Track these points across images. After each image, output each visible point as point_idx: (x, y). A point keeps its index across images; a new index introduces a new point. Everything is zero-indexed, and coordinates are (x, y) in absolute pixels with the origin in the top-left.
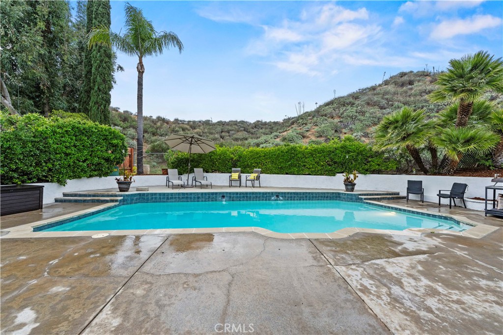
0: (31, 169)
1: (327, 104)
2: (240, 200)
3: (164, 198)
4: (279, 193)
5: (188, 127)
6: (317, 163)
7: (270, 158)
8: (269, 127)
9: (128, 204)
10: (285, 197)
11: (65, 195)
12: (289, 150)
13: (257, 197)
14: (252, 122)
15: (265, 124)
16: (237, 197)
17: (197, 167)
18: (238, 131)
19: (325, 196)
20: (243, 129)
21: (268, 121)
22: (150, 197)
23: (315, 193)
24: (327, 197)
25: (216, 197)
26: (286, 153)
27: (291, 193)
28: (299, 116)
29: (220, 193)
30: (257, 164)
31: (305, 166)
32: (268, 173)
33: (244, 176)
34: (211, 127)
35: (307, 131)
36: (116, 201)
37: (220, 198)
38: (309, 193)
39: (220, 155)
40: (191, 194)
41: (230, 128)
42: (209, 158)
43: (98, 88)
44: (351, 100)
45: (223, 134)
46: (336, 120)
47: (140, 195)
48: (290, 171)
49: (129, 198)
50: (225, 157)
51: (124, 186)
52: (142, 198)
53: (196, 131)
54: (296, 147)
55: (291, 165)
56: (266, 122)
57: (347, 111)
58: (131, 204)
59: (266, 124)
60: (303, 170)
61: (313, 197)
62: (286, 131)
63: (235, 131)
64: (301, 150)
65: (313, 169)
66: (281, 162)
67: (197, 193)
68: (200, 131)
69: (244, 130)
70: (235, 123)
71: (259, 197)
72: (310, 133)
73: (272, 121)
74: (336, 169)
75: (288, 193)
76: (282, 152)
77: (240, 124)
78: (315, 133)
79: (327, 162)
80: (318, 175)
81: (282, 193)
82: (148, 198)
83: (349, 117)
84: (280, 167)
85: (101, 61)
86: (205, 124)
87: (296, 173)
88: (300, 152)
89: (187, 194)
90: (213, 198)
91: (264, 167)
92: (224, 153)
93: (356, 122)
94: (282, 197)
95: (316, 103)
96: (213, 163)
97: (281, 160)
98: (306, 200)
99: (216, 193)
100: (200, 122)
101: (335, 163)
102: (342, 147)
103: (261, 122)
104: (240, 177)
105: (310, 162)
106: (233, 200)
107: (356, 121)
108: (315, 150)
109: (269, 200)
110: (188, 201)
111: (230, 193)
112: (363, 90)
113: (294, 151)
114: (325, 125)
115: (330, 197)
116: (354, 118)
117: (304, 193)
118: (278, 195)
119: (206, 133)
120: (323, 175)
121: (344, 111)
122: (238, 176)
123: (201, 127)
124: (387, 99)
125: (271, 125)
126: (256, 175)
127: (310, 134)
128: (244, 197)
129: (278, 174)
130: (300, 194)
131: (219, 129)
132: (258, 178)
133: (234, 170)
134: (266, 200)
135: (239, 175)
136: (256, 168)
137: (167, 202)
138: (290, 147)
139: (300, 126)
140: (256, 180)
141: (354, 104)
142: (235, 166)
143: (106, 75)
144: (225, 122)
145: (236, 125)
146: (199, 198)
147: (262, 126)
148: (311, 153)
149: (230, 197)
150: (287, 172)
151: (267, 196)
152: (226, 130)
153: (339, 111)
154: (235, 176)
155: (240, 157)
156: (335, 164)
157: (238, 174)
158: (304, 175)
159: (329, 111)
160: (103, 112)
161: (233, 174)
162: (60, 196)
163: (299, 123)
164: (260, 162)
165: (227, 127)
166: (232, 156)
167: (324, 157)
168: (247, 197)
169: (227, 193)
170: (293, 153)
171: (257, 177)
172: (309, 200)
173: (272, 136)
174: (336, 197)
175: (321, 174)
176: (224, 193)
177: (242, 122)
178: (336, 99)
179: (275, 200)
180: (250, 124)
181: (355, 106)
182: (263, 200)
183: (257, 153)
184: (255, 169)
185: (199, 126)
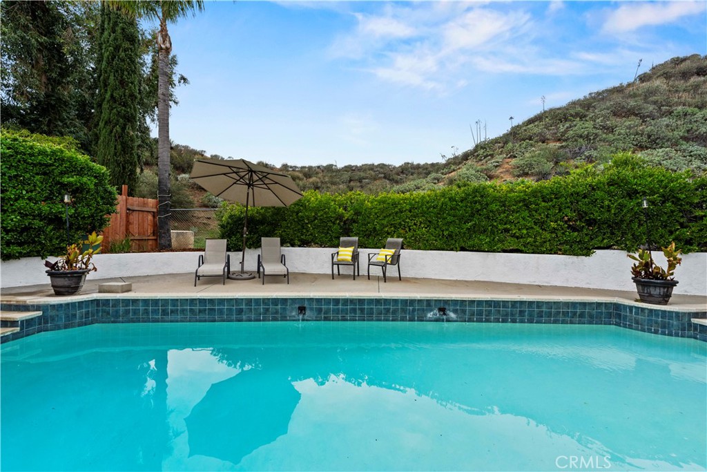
1: (531, 121)
2: (344, 319)
3: (155, 312)
4: (446, 302)
5: (301, 175)
6: (542, 224)
7: (423, 214)
8: (425, 171)
9: (58, 328)
10: (464, 312)
12: (468, 195)
13: (388, 310)
14: (397, 166)
15: (418, 166)
16: (337, 311)
17: (269, 234)
18: (375, 179)
19: (575, 314)
20: (383, 175)
21: (422, 163)
22: (121, 309)
23: (548, 303)
24: (582, 315)
25: (284, 309)
26: (462, 201)
27: (480, 303)
28: (477, 146)
29: (294, 300)
30: (395, 227)
31: (507, 230)
32: (419, 248)
33: (364, 253)
34: (334, 174)
35: (496, 166)
37: (294, 314)
38: (531, 303)
39: (316, 210)
40: (221, 301)
41: (362, 174)
42: (294, 214)
43: (112, 96)
44: (579, 109)
45: (352, 184)
46: (553, 145)
47: (98, 305)
48: (471, 243)
49: (62, 314)
50: (325, 213)
51: (68, 281)
52: (103, 311)
53: (311, 180)
54: (484, 188)
55: (472, 231)
56: (419, 165)
57: (575, 129)
58: (66, 327)
59: (419, 168)
60: (501, 241)
61: (540, 315)
62: (454, 170)
63: (370, 179)
64: (498, 195)
65: (529, 240)
66: (449, 224)
67: (236, 300)
68: (318, 180)
69: (385, 177)
70: (371, 167)
71: (395, 312)
72: (501, 170)
73: (429, 162)
74: (592, 239)
75: (472, 302)
76: (451, 199)
77: (379, 169)
78: (511, 170)
79: (566, 222)
80: (543, 253)
81: (455, 302)
82: (117, 312)
83: (581, 136)
84: (446, 233)
85: (117, 48)
86: (325, 171)
87: (486, 247)
88: (495, 199)
89: (211, 301)
90: (277, 312)
91: (411, 234)
92: (323, 206)
93: (599, 145)
94: (455, 311)
95: (511, 118)
96: (303, 227)
97: (449, 219)
98: (522, 321)
99: (284, 301)
100: (319, 167)
101: (591, 223)
102: (611, 183)
103: (412, 164)
104: (355, 257)
105: (522, 222)
106: (326, 319)
107: (597, 144)
108: (535, 193)
109: (421, 320)
110: (214, 321)
111: (319, 301)
112: (599, 94)
113: (482, 196)
114: (532, 153)
115: (591, 316)
116: (592, 138)
117: (514, 303)
118: (443, 307)
119: (326, 183)
120: (555, 253)
121: (567, 128)
122: (351, 254)
123: (320, 175)
124: (655, 103)
125: (427, 169)
126: (390, 252)
127: (501, 173)
128: (354, 310)
129: (443, 250)
130: (504, 307)
131: (346, 176)
132: (396, 259)
133: (344, 242)
134: (412, 320)
135: (353, 252)
136: (392, 237)
137: (163, 321)
138: (471, 189)
139: (481, 160)
140: (392, 264)
141: (585, 116)
142: (347, 233)
143: (126, 73)
144: (356, 166)
145: (372, 169)
146: (240, 311)
147: (413, 171)
148: (524, 200)
149: (320, 311)
150: (463, 245)
151: (414, 310)
152: (357, 178)
153: (558, 129)
154: (346, 253)
155: (357, 213)
156: (589, 225)
157: (351, 249)
158: (505, 251)
159: (536, 130)
160: (119, 137)
161: (341, 249)
163: (478, 156)
164: (400, 224)
165: (359, 173)
166: (341, 210)
167: (560, 210)
168: (362, 310)
169: (311, 300)
170: (479, 202)
171: (393, 257)
172: (531, 321)
173: (429, 179)
174: (609, 315)
175: (550, 252)
176: (303, 300)
177: (382, 166)
178: (545, 112)
179: (437, 320)
180: (395, 168)
181: (587, 118)
182: (403, 319)
183: (395, 204)
184: (390, 239)
185: (317, 173)
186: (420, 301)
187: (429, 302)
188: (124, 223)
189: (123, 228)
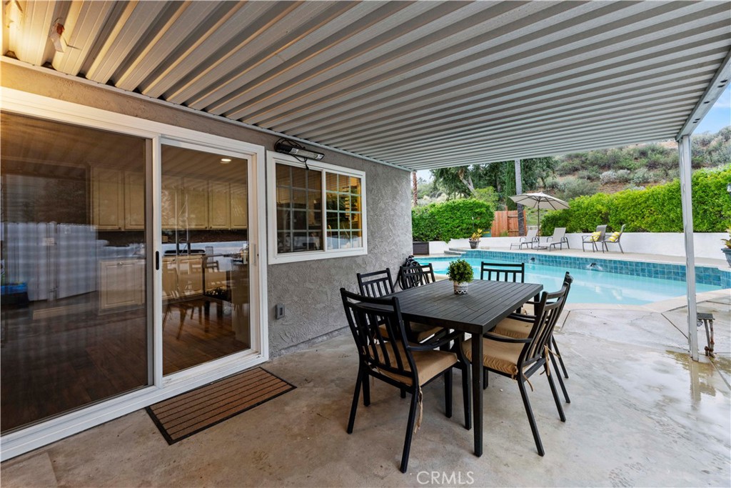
0: (428, 233)
4: (596, 260)
10: (606, 266)
11: (450, 249)
13: (567, 262)
27: (615, 262)
36: (460, 254)
51: (474, 245)
81: (601, 260)
94: (601, 266)
109: (584, 269)
118: (594, 262)
151: (580, 263)
162: (448, 250)
179: (592, 270)
186: (582, 259)
187: (586, 259)
188: (507, 224)
189: (506, 226)
